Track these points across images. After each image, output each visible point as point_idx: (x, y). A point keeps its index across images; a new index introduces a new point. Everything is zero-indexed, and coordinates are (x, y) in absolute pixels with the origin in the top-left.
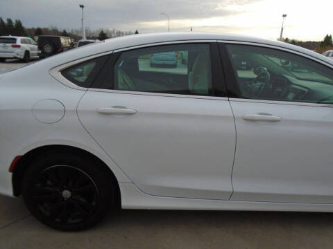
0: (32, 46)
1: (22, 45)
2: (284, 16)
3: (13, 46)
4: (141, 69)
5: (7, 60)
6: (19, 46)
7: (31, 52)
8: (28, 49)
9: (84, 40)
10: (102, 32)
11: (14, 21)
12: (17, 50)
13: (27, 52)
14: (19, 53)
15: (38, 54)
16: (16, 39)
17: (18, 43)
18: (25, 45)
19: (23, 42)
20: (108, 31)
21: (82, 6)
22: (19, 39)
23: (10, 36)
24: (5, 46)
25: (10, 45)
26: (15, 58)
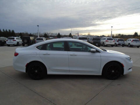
0: (20, 40)
1: (16, 40)
2: (112, 27)
3: (13, 40)
4: (54, 46)
5: (11, 45)
6: (15, 40)
7: (19, 42)
8: (18, 41)
9: (39, 37)
10: (45, 33)
11: (11, 31)
12: (15, 42)
13: (18, 42)
14: (15, 43)
15: (22, 43)
16: (14, 38)
17: (15, 39)
18: (18, 40)
19: (17, 39)
20: (48, 33)
21: (38, 26)
22: (15, 38)
23: (12, 37)
24: (10, 40)
25: (12, 40)
26: (14, 44)
